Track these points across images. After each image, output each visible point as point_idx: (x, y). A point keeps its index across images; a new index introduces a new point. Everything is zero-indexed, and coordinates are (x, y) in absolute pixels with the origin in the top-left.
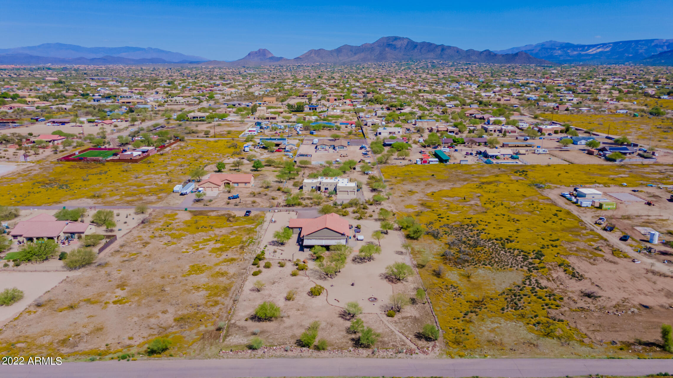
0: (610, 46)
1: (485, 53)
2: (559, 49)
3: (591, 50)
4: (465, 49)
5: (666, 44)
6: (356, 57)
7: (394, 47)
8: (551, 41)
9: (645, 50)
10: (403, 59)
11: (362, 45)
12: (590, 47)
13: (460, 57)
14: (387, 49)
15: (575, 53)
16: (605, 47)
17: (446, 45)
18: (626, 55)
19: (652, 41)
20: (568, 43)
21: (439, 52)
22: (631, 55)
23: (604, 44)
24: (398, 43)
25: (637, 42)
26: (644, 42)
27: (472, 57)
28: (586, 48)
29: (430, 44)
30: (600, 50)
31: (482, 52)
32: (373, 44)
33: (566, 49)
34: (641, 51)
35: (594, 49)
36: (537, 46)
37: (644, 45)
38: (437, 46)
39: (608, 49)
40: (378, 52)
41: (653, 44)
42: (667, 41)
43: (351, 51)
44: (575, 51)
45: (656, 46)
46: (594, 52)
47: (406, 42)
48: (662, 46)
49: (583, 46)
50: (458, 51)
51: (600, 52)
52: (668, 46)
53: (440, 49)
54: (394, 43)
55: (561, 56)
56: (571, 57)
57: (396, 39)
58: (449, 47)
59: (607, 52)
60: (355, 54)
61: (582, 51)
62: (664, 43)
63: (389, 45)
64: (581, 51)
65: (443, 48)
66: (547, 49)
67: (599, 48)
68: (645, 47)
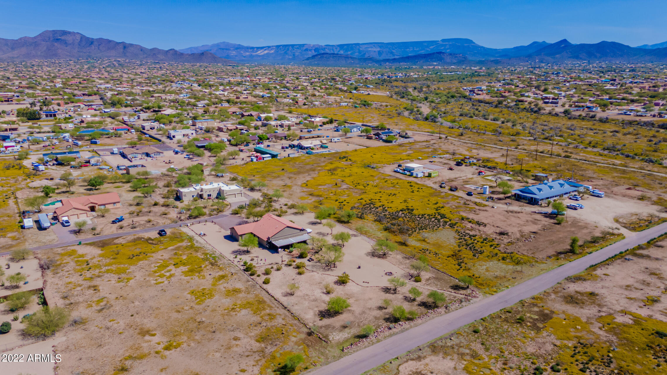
0: (274, 48)
1: (171, 52)
2: (233, 50)
3: (259, 52)
4: (149, 47)
5: (314, 48)
6: (15, 53)
7: (66, 43)
8: (224, 42)
10: (80, 57)
11: (21, 39)
12: (259, 48)
13: (145, 56)
14: (56, 44)
15: (248, 54)
16: (270, 49)
17: (128, 42)
18: (287, 56)
19: (303, 45)
20: (239, 45)
21: (122, 50)
22: (291, 57)
23: (269, 47)
24: (69, 39)
25: (293, 46)
26: (297, 46)
27: (159, 56)
28: (255, 49)
29: (109, 41)
30: (266, 52)
31: (167, 51)
32: (35, 38)
33: (238, 50)
34: (297, 54)
35: (262, 51)
36: (214, 45)
37: (298, 48)
38: (118, 43)
39: (272, 51)
40: (45, 48)
41: (304, 48)
42: (314, 45)
43: (7, 45)
44: (247, 52)
45: (307, 50)
46: (262, 54)
47: (78, 38)
48: (310, 50)
49: (253, 48)
50: (142, 49)
51: (267, 54)
52: (315, 51)
53: (121, 46)
54: (63, 38)
55: (236, 56)
56: (244, 57)
57: (64, 33)
58: (131, 45)
59: (272, 53)
60: (13, 49)
61: (253, 52)
62: (312, 47)
63: (57, 39)
64: (251, 52)
65: (125, 46)
66: (223, 49)
67: (265, 50)
68: (299, 51)
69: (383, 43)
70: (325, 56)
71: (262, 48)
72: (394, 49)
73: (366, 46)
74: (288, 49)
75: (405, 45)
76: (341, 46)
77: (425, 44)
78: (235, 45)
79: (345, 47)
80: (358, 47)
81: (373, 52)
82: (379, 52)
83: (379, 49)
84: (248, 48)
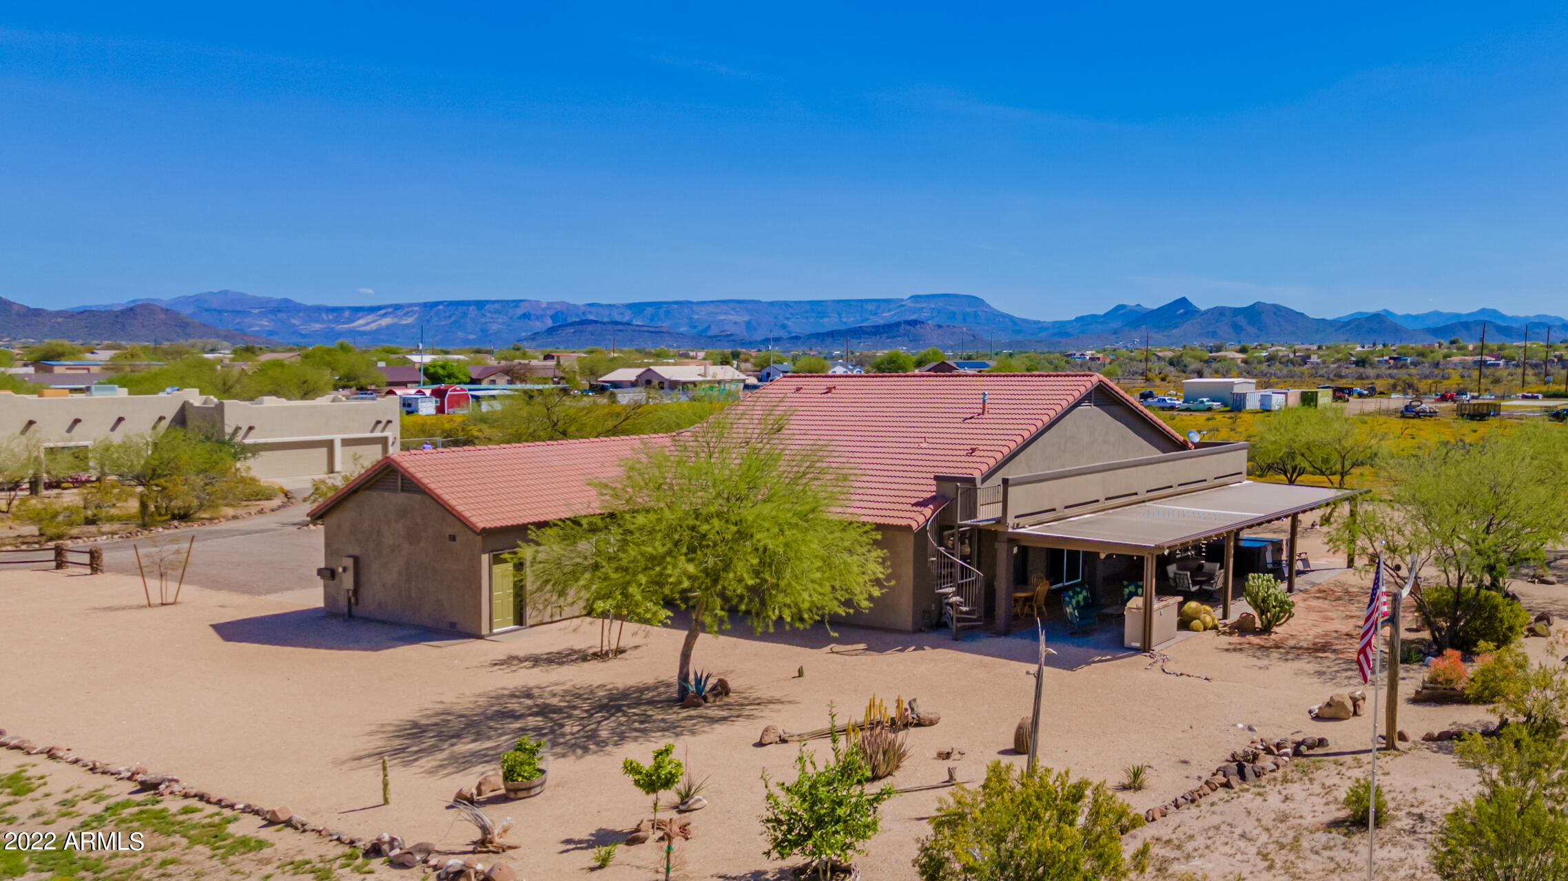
0: (415, 312)
2: (262, 315)
3: (361, 322)
5: (550, 312)
8: (225, 293)
9: (503, 323)
12: (358, 311)
15: (317, 326)
16: (400, 313)
18: (460, 334)
19: (517, 303)
20: (286, 301)
22: (472, 337)
23: (397, 307)
25: (480, 305)
26: (497, 306)
28: (347, 314)
30: (385, 322)
33: (280, 315)
34: (494, 327)
35: (370, 318)
36: (184, 301)
37: (497, 312)
39: (409, 320)
41: (520, 311)
42: (550, 305)
44: (317, 321)
45: (526, 316)
46: (373, 326)
48: (538, 318)
49: (337, 310)
51: (388, 327)
52: (553, 317)
55: (271, 333)
56: (303, 336)
59: (406, 326)
61: (337, 321)
62: (544, 310)
64: (330, 321)
66: (220, 312)
67: (384, 316)
68: (502, 319)
69: (759, 302)
70: (589, 328)
71: (372, 310)
72: (788, 319)
73: (711, 309)
74: (465, 315)
75: (817, 307)
76: (637, 308)
77: (871, 307)
78: (270, 300)
79: (650, 310)
80: (686, 310)
81: (734, 321)
82: (748, 324)
83: (746, 318)
84: (317, 311)
